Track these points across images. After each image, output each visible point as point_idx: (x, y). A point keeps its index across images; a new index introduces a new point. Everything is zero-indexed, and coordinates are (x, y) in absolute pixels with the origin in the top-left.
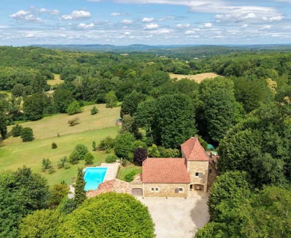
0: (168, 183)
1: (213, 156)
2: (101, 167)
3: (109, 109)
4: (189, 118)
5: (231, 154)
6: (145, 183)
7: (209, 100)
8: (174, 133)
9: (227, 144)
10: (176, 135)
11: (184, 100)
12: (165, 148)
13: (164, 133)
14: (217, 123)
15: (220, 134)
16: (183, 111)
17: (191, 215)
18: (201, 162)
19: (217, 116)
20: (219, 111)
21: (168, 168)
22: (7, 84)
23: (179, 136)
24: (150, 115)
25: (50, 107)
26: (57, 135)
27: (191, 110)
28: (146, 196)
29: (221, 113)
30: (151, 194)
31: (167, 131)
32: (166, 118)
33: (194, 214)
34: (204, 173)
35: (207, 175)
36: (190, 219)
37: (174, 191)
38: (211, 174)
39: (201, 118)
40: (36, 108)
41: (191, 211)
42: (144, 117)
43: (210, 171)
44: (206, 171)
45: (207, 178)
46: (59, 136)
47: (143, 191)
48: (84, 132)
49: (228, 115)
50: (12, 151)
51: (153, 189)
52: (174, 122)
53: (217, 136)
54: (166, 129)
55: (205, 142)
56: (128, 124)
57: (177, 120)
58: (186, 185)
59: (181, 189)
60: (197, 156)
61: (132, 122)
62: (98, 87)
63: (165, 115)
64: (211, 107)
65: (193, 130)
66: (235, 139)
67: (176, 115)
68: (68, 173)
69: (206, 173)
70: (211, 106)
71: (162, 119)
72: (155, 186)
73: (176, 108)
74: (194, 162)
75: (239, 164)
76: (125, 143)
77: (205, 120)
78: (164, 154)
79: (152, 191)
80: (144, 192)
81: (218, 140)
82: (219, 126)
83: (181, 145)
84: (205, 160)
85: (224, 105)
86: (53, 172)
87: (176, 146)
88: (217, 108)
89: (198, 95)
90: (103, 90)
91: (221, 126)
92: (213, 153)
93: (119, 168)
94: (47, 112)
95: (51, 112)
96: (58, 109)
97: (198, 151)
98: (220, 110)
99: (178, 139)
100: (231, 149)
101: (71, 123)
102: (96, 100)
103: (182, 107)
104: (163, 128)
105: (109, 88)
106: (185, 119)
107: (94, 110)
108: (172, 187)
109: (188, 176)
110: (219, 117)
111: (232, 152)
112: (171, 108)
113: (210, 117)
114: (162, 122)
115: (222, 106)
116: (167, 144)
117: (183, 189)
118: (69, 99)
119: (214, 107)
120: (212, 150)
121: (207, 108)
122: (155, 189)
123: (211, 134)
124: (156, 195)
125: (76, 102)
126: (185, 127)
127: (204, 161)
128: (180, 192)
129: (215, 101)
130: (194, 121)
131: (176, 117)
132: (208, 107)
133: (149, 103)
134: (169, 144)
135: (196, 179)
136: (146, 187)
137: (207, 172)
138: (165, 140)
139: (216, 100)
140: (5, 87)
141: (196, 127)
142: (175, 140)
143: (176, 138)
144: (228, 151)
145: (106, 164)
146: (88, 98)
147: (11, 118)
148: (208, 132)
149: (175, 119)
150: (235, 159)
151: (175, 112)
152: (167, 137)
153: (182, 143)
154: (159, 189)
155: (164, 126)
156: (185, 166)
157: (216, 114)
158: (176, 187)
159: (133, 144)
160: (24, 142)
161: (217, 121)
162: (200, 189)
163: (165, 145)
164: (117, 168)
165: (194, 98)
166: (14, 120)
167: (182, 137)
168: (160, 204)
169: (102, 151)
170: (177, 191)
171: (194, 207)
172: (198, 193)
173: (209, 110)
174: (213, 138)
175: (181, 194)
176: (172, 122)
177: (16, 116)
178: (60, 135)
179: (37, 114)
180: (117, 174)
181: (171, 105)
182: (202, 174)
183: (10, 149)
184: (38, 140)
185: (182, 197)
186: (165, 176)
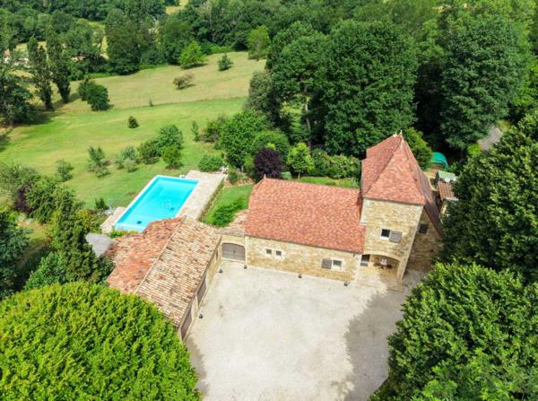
0: (305, 245)
1: (439, 183)
2: (187, 178)
3: (253, 61)
4: (400, 86)
5: (501, 211)
6: (250, 237)
7: (459, 42)
8: (355, 120)
9: (494, 172)
10: (359, 125)
11: (395, 39)
12: (329, 154)
13: (333, 117)
14: (466, 104)
15: (470, 133)
16: (387, 67)
17: (347, 336)
18: (402, 206)
19: (471, 86)
20: (480, 73)
21: (310, 209)
22: (101, 10)
23: (367, 129)
24: (308, 73)
25: (151, 52)
26: (148, 104)
27: (406, 65)
28: (253, 262)
29: (485, 79)
30: (263, 260)
31: (339, 113)
32: (340, 81)
33: (356, 334)
34: (404, 234)
35: (412, 239)
36: (341, 347)
37: (319, 264)
38: (424, 237)
39: (432, 92)
40: (125, 51)
41: (351, 322)
42: (294, 76)
43: (423, 229)
44: (412, 227)
45: (409, 246)
46: (152, 106)
47: (247, 252)
48: (195, 103)
49: (502, 85)
50: (69, 124)
51: (269, 252)
52: (360, 93)
53: (462, 135)
54: (339, 108)
55: (427, 149)
56: (260, 90)
57: (368, 88)
58: (351, 255)
59: (338, 263)
60: (392, 190)
61: (268, 88)
62: (241, 17)
63: (339, 74)
64: (462, 61)
65: (404, 117)
66: (527, 160)
67: (367, 75)
68: (127, 180)
69: (410, 234)
70: (462, 59)
71: (331, 84)
72: (277, 246)
73: (369, 57)
74: (382, 203)
75: (526, 249)
76: (242, 134)
77: (440, 95)
78: (323, 166)
79: (268, 256)
80: (249, 254)
81: (461, 144)
82: (471, 111)
83: (368, 150)
84: (415, 201)
85: (499, 58)
86: (107, 174)
87: (357, 152)
88: (478, 64)
89: (435, 33)
90: (247, 25)
91: (476, 113)
92: (442, 174)
93: (221, 186)
94: (146, 60)
95: (154, 62)
96: (166, 57)
97: (398, 176)
98: (484, 72)
99: (363, 136)
100: (504, 193)
101: (179, 84)
102: (233, 44)
103: (386, 58)
104: (331, 106)
105: (259, 20)
106: (387, 88)
107: (224, 62)
108: (314, 255)
109: (361, 236)
110: (478, 89)
111: (507, 205)
112: (359, 57)
113: (455, 88)
114: (332, 90)
115: (492, 62)
116: (336, 144)
117: (344, 263)
118: (185, 38)
119: (469, 60)
120: (442, 166)
121: (449, 65)
122: (274, 252)
123: (447, 130)
124: (277, 265)
125: (195, 45)
126: (384, 107)
127: (411, 204)
128: (334, 268)
129: (474, 46)
130: (410, 95)
131: (366, 80)
132: (454, 61)
133: (310, 44)
134: (341, 145)
135: (380, 242)
136: (254, 245)
137: (414, 232)
138: (332, 134)
139: (480, 43)
140: (98, 14)
141: (414, 111)
142: (355, 137)
143: (358, 131)
144: (494, 198)
145: (198, 173)
146: (220, 40)
147: (86, 67)
148: (439, 125)
149: (363, 85)
150: (514, 230)
151: (365, 67)
152: (338, 128)
153: (371, 145)
154: (283, 253)
155: (335, 103)
156: (356, 208)
157: (470, 80)
158: (325, 257)
159: (258, 135)
160: (94, 110)
161: (467, 99)
162: (389, 267)
163: (331, 146)
164: (217, 184)
165: (424, 39)
166: (91, 71)
167: (374, 131)
168: (278, 291)
169: (208, 144)
170: (326, 264)
171: (361, 312)
172: (381, 275)
173: (453, 70)
174: (449, 140)
175: (335, 273)
176: (356, 92)
177: (95, 64)
178: (153, 103)
179: (129, 63)
180: (212, 200)
181: (358, 50)
182: (400, 234)
183: (68, 122)
184: (116, 109)
185: (338, 279)
186: (301, 226)
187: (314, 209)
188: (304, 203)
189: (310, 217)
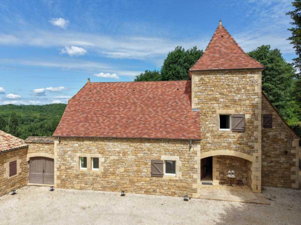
0: (128, 139)
6: (61, 139)
18: (236, 78)
21: (135, 103)
30: (77, 177)
34: (247, 116)
35: (258, 123)
37: (147, 170)
44: (254, 106)
45: (258, 134)
58: (186, 148)
59: (171, 167)
60: (221, 61)
72: (91, 150)
108: (141, 154)
109: (194, 123)
117: (179, 164)
122: (90, 162)
135: (221, 136)
136: (65, 152)
137: (259, 111)
154: (101, 160)
158: (155, 156)
170: (156, 169)
175: (169, 184)
182: (242, 117)
185: (174, 194)
186: (124, 120)
187: (139, 102)
188: (128, 99)
189: (134, 111)
